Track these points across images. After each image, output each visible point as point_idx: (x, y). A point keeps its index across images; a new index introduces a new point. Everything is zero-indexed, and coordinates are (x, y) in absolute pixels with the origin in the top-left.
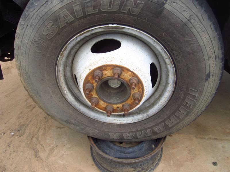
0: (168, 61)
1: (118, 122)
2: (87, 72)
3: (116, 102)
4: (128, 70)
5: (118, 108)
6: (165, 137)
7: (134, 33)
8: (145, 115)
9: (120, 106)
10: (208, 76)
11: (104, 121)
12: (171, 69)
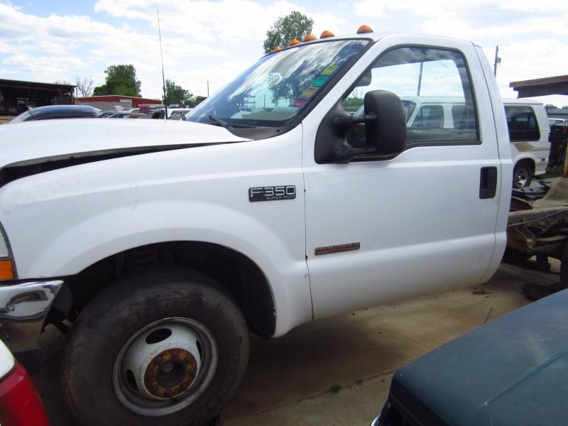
0: (209, 336)
1: (172, 411)
2: (149, 361)
3: (173, 384)
4: (183, 350)
5: (176, 389)
6: (219, 416)
7: (181, 320)
8: (197, 393)
9: (177, 387)
10: (241, 339)
11: (157, 415)
12: (212, 342)
